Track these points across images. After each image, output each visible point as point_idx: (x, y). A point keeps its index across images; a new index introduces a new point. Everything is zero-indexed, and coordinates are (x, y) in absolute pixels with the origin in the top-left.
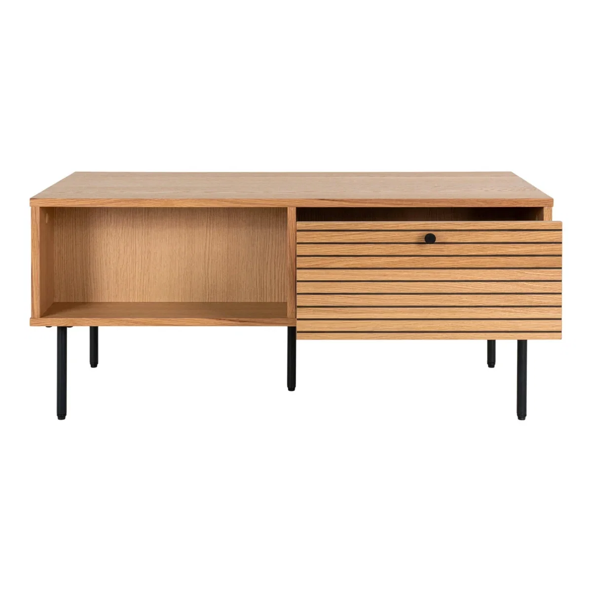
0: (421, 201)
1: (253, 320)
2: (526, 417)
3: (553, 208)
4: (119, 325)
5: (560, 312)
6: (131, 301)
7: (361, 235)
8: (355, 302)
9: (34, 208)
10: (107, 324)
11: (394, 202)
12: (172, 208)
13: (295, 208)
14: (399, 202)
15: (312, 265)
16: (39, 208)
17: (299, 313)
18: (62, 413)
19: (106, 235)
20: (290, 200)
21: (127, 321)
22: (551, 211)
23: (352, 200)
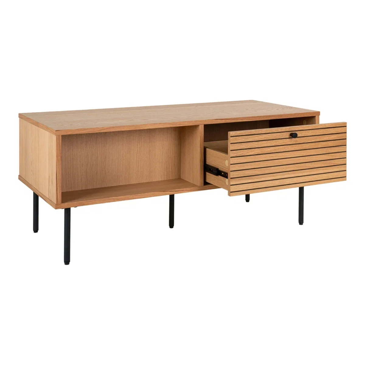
0: (264, 117)
1: (182, 189)
2: (303, 223)
3: (320, 116)
4: (109, 202)
5: (346, 167)
6: (95, 188)
7: (260, 137)
8: (258, 173)
9: (58, 136)
10: (102, 202)
11: (251, 118)
12: (140, 130)
13: (203, 125)
14: (253, 118)
15: (239, 154)
16: (61, 136)
17: (231, 181)
18: (67, 261)
19: (80, 150)
20: (201, 121)
21: (113, 199)
22: (319, 117)
23: (231, 118)
